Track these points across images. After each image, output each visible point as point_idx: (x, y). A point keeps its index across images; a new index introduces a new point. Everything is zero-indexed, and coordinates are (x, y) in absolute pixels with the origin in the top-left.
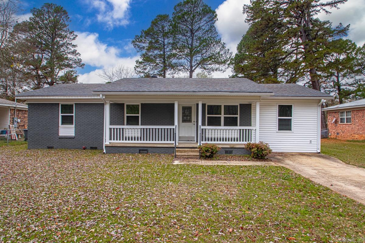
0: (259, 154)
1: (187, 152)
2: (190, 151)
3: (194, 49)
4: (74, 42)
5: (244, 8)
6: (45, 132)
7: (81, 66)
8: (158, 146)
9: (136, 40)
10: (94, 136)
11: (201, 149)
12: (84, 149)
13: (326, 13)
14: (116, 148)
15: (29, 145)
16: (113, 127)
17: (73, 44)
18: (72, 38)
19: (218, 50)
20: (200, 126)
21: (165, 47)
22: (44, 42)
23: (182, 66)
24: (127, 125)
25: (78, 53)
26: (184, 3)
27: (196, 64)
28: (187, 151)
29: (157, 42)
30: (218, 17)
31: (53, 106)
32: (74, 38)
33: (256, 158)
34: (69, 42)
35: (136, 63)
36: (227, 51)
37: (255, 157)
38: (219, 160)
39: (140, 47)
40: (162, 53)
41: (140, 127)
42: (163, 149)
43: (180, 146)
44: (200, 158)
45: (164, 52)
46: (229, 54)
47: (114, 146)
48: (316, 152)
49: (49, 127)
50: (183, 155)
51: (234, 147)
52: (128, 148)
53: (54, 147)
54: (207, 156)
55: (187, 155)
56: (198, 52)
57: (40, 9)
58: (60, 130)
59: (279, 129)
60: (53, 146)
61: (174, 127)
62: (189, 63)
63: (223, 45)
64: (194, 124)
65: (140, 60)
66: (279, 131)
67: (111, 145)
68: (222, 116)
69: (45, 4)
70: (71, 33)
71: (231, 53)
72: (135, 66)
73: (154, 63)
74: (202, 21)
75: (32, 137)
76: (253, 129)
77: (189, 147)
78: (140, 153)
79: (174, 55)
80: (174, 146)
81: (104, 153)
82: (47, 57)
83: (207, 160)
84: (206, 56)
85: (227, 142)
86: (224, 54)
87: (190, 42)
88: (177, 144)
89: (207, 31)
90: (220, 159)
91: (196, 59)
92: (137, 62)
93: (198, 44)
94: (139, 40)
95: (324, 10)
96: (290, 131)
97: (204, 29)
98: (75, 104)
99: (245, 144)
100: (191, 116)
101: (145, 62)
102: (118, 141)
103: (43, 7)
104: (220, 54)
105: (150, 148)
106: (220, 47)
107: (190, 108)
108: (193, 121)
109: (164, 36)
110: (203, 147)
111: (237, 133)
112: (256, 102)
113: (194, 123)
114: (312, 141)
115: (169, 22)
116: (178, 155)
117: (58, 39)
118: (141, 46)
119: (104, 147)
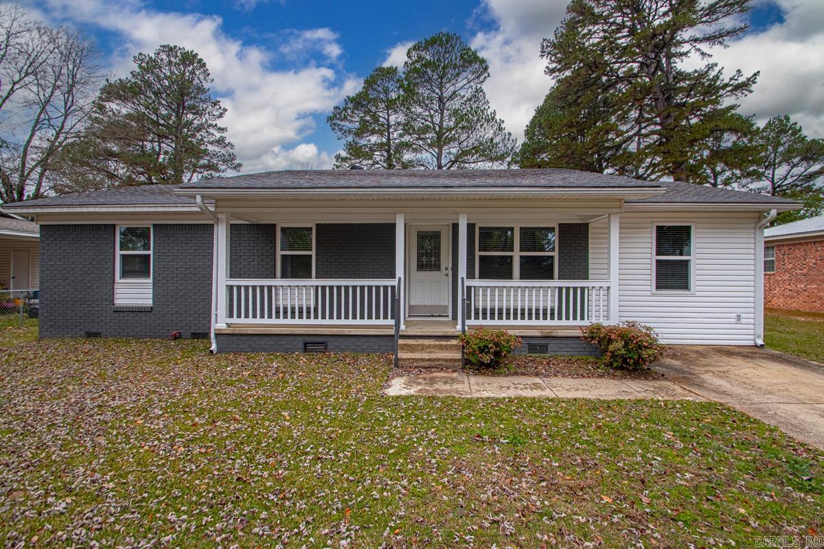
0: (630, 358)
1: (428, 350)
2: (437, 346)
3: (444, 134)
4: (220, 123)
5: (543, 46)
6: (79, 296)
7: (235, 168)
8: (352, 333)
9: (336, 116)
10: (200, 306)
11: (468, 343)
12: (175, 338)
13: (701, 56)
14: (244, 338)
15: (41, 327)
16: (236, 282)
17: (219, 126)
18: (217, 113)
19: (490, 134)
20: (462, 278)
21: (391, 130)
22: (162, 122)
23: (422, 165)
24: (282, 277)
25: (229, 143)
26: (426, 43)
27: (449, 162)
28: (429, 346)
29: (376, 119)
30: (489, 70)
31: (102, 231)
32: (221, 114)
33: (621, 368)
34: (211, 122)
35: (335, 159)
36: (507, 137)
37: (615, 365)
38: (516, 374)
39: (342, 129)
40: (384, 140)
41: (314, 282)
42: (365, 339)
43: (411, 332)
44: (463, 368)
45: (389, 139)
46: (511, 142)
47: (237, 332)
48: (751, 343)
49: (89, 285)
50: (418, 360)
51: (552, 335)
52: (275, 339)
53: (102, 334)
54: (482, 364)
55: (428, 360)
56: (453, 139)
57: (153, 56)
58: (117, 291)
59: (658, 287)
60: (99, 331)
61: (394, 282)
62: (435, 159)
63: (500, 125)
64: (447, 275)
65: (344, 154)
66: (658, 292)
67: (230, 331)
68: (517, 254)
69: (161, 46)
70: (215, 104)
71: (515, 141)
72: (334, 165)
73: (369, 159)
74: (459, 80)
75: (48, 308)
76: (593, 287)
77: (434, 334)
78: (305, 350)
79: (407, 145)
80: (393, 333)
81: (211, 352)
82: (170, 149)
83: (483, 374)
84: (467, 147)
85: (534, 322)
86: (501, 143)
87: (437, 119)
88: (403, 327)
89: (470, 100)
90: (519, 371)
91: (448, 151)
92: (338, 157)
93: (452, 124)
94: (341, 116)
95: (699, 50)
96: (687, 292)
97: (464, 96)
98: (155, 226)
99: (581, 327)
100: (439, 254)
101: (353, 158)
102: (251, 320)
103: (158, 54)
104: (494, 142)
105: (332, 338)
106: (495, 129)
107: (436, 236)
108: (443, 267)
109: (388, 108)
110: (473, 339)
111: (553, 296)
112: (610, 215)
113: (447, 272)
114: (743, 315)
115: (398, 81)
116: (404, 360)
117: (190, 116)
118: (345, 128)
119: (213, 336)
